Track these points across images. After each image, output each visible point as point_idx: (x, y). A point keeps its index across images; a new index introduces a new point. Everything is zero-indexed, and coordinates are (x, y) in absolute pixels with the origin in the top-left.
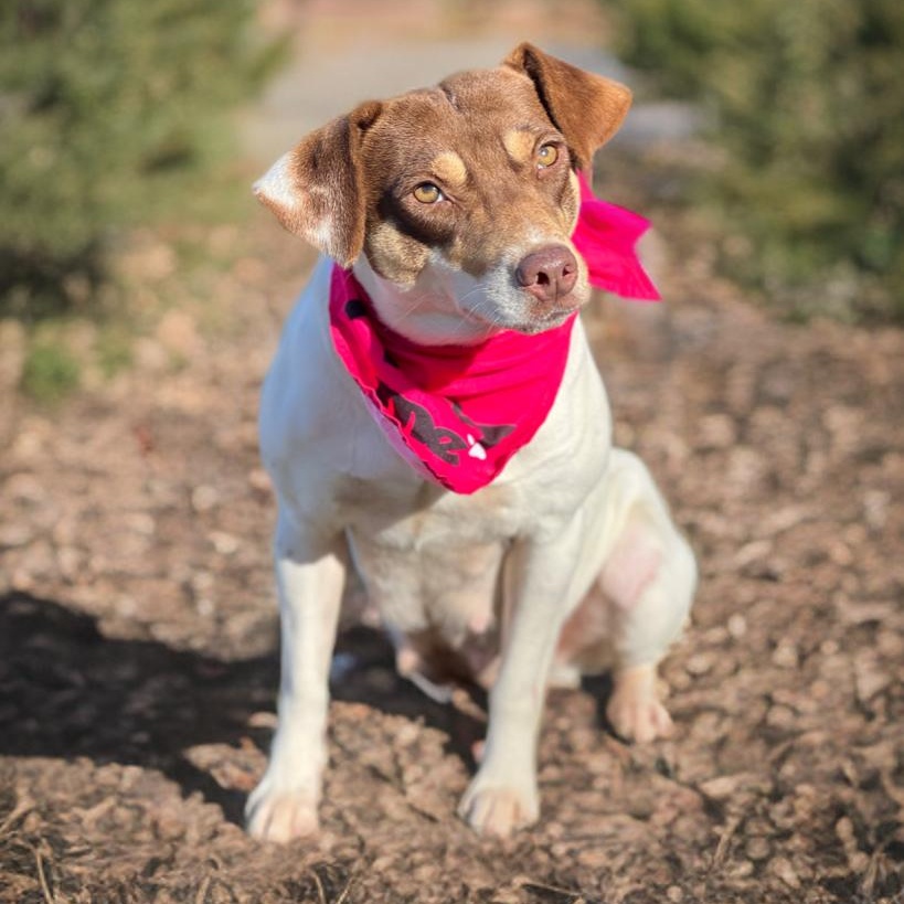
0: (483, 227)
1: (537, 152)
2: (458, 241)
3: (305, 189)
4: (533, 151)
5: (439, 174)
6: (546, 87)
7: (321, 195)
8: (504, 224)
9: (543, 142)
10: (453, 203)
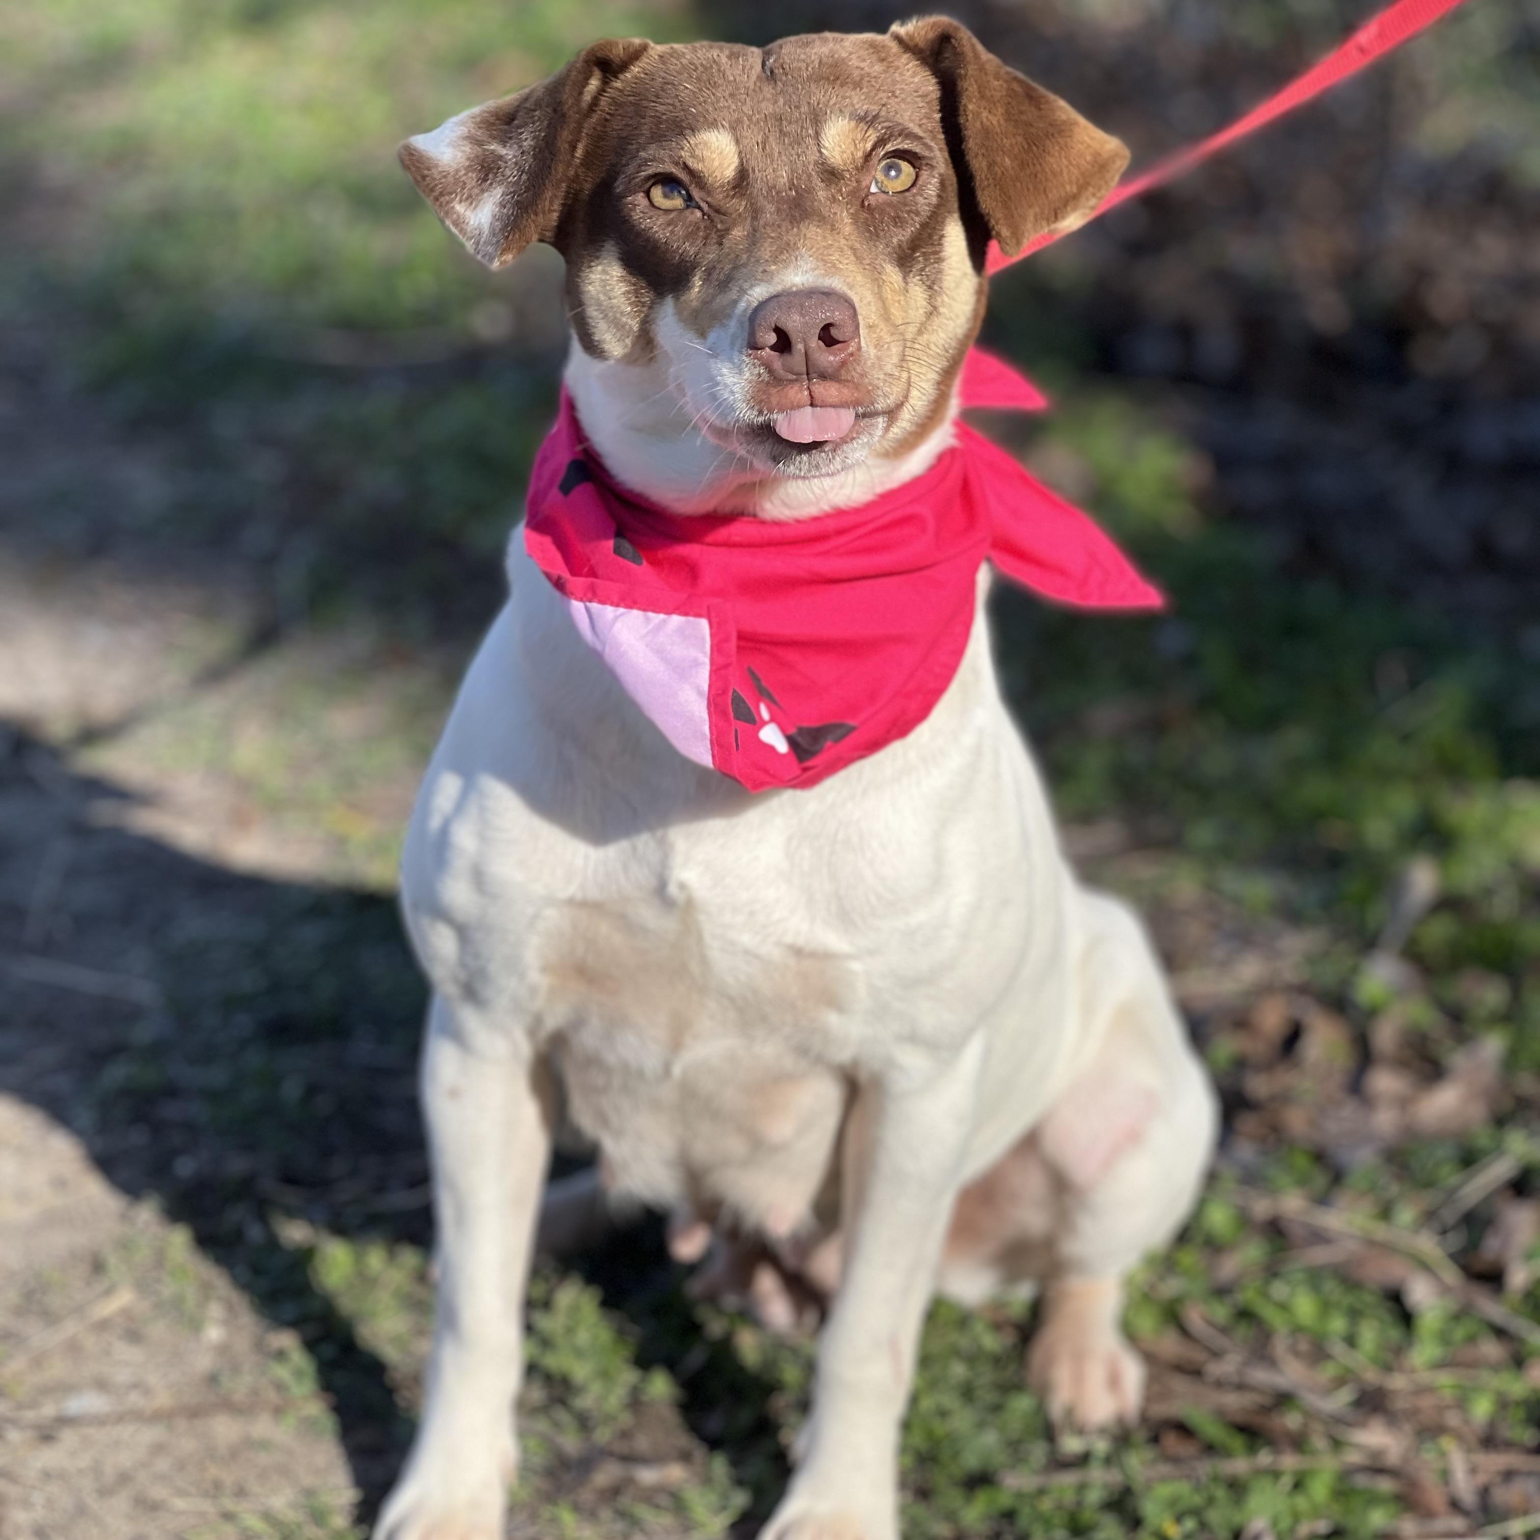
0: (737, 256)
1: (875, 160)
2: (697, 282)
3: (479, 143)
4: (868, 157)
5: (691, 163)
6: (964, 101)
7: (501, 157)
8: (766, 250)
9: (889, 147)
10: (704, 214)
